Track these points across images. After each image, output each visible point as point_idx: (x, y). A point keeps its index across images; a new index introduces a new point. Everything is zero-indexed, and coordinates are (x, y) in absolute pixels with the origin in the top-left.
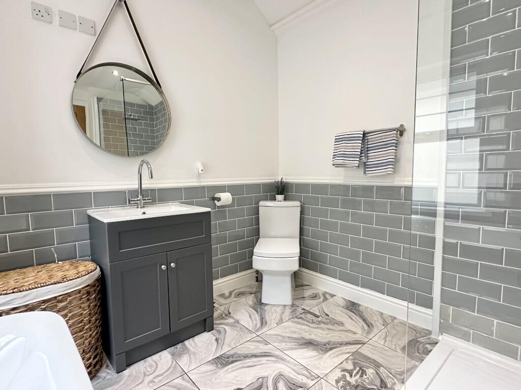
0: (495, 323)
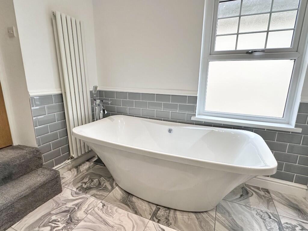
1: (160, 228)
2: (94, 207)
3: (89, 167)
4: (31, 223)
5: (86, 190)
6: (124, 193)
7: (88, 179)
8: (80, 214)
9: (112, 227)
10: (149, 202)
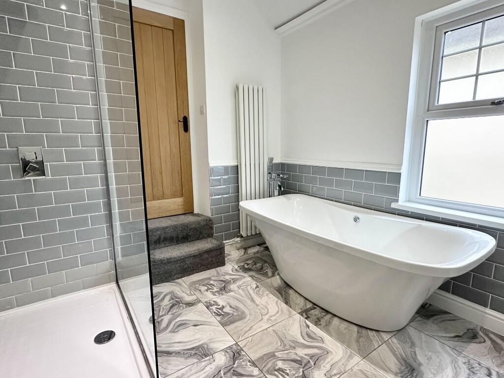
1: (306, 323)
2: (247, 286)
3: (258, 252)
4: (194, 281)
5: (246, 270)
6: (283, 283)
7: (252, 261)
8: (233, 287)
9: (257, 305)
10: (307, 299)
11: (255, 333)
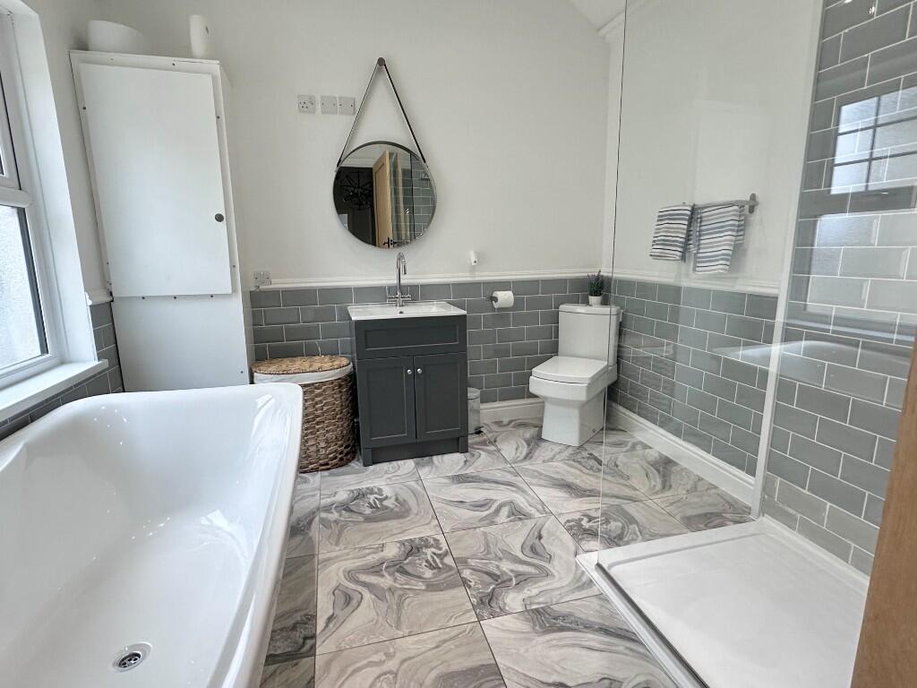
0: (828, 507)
11: (437, 632)
